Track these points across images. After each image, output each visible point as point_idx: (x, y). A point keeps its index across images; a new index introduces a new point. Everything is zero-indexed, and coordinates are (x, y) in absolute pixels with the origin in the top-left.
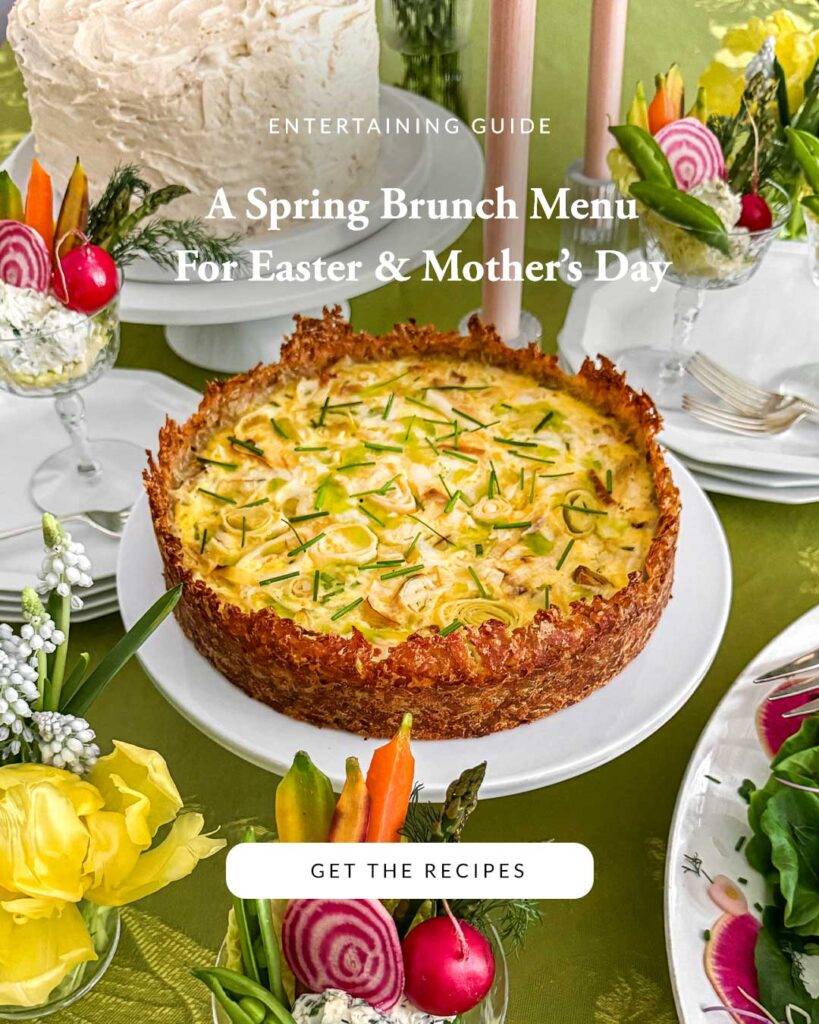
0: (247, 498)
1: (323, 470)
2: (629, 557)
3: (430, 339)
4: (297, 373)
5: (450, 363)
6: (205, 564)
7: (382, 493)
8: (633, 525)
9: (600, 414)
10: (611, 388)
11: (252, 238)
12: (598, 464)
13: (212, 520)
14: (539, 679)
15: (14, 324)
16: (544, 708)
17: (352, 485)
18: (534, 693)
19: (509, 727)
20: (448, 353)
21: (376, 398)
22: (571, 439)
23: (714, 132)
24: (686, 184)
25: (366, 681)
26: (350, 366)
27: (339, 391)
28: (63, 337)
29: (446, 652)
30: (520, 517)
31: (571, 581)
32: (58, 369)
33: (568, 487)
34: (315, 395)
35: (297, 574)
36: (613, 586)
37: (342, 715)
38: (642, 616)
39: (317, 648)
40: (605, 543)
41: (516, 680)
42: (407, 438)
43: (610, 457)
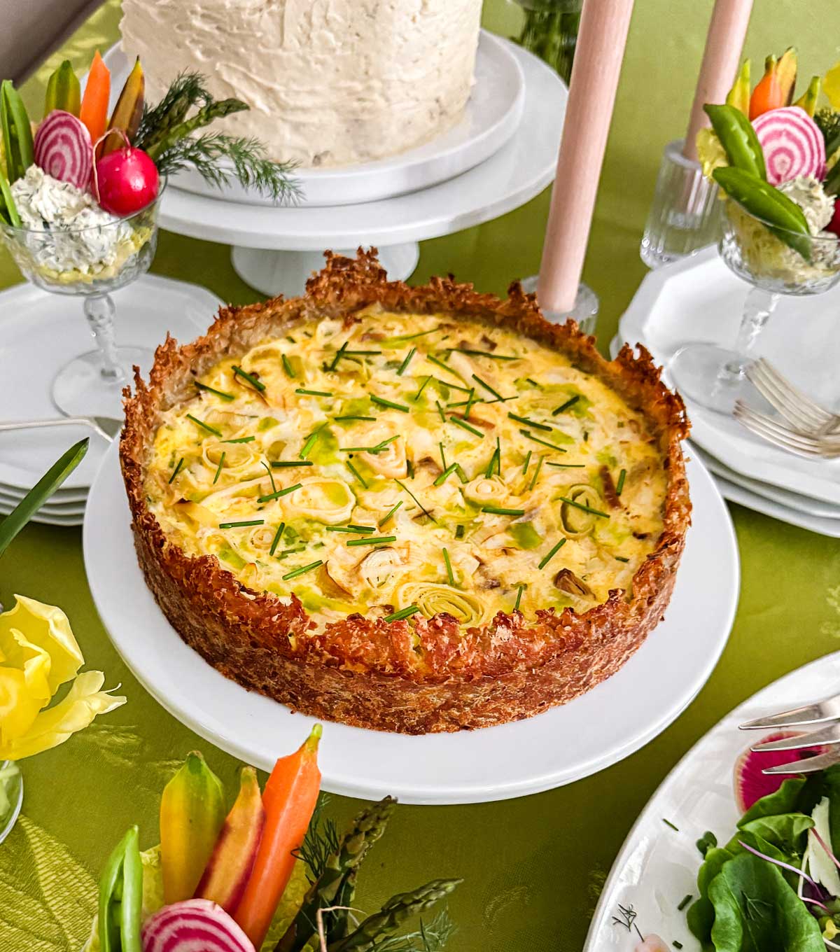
0: (235, 433)
1: (320, 417)
2: (621, 569)
3: (467, 298)
4: (322, 311)
5: (484, 326)
6: (171, 494)
7: (374, 451)
8: (635, 535)
9: (629, 407)
10: (646, 381)
11: (317, 168)
12: (614, 461)
13: (194, 449)
14: (487, 687)
15: (45, 216)
16: (490, 717)
17: (346, 437)
18: (480, 700)
19: (448, 730)
20: (484, 316)
21: (397, 351)
22: (592, 429)
23: (821, 127)
24: (778, 178)
25: (296, 654)
26: (378, 313)
27: (360, 337)
28: (90, 236)
29: (386, 640)
30: (515, 503)
31: (551, 583)
32: (84, 268)
33: (576, 481)
34: (335, 337)
35: (261, 522)
36: (595, 597)
37: (271, 683)
38: (619, 638)
39: (251, 609)
40: (599, 548)
41: (459, 684)
42: (416, 398)
43: (628, 455)
